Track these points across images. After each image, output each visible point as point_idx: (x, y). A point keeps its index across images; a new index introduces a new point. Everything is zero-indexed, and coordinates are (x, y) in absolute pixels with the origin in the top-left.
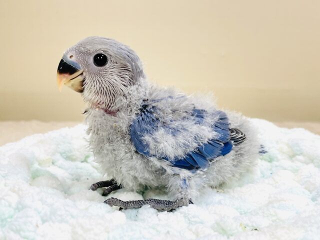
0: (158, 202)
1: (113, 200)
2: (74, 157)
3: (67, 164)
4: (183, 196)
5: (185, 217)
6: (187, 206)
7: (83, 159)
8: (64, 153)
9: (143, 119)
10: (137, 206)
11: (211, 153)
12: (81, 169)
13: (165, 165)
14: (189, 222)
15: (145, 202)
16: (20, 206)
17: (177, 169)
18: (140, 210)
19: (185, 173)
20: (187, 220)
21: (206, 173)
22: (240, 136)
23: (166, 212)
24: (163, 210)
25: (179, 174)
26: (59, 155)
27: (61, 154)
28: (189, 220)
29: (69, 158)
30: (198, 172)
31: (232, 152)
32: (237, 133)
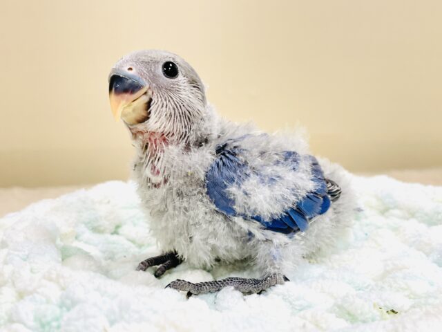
0: (243, 282)
1: (179, 282)
2: (102, 228)
3: (95, 237)
4: (276, 271)
5: (284, 299)
6: (281, 284)
7: (113, 231)
8: (89, 223)
9: (224, 164)
10: (214, 289)
11: (311, 209)
12: (114, 243)
13: (254, 227)
14: (291, 306)
15: (225, 283)
16: (68, 302)
17: (270, 233)
18: (220, 294)
19: (280, 238)
20: (288, 304)
21: (303, 238)
22: (336, 189)
23: (255, 295)
24: (250, 293)
25: (271, 241)
26: (83, 225)
27: (86, 224)
28: (291, 304)
29: (96, 230)
30: (296, 236)
31: (330, 210)
32: (332, 185)
